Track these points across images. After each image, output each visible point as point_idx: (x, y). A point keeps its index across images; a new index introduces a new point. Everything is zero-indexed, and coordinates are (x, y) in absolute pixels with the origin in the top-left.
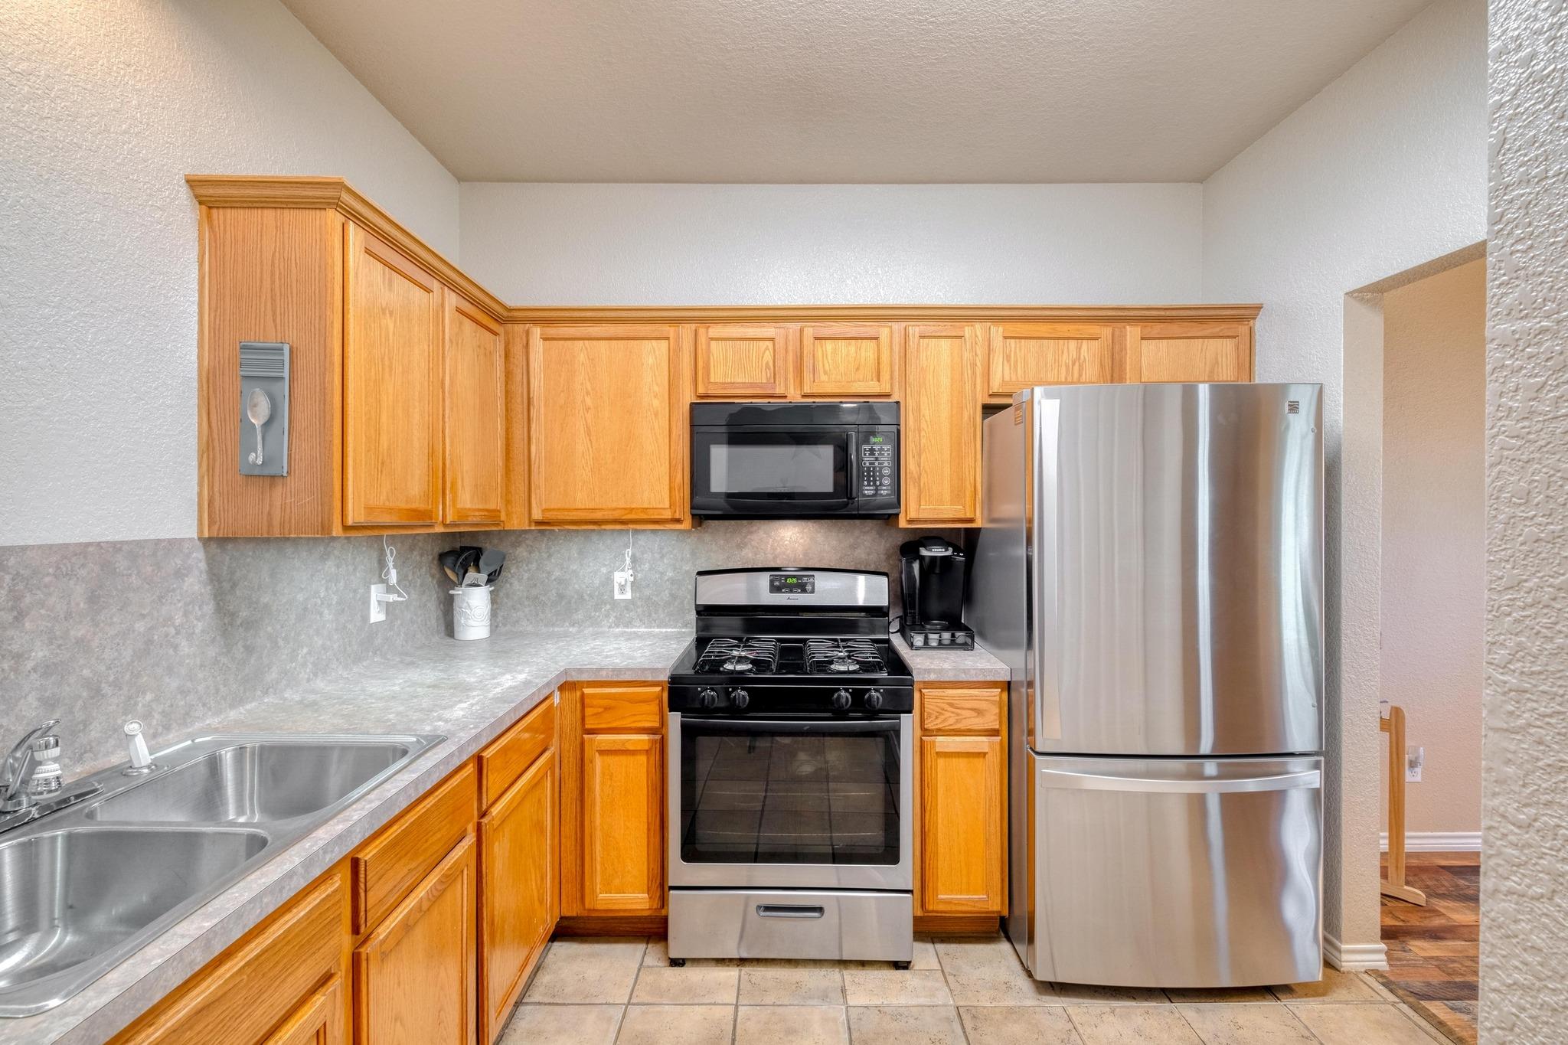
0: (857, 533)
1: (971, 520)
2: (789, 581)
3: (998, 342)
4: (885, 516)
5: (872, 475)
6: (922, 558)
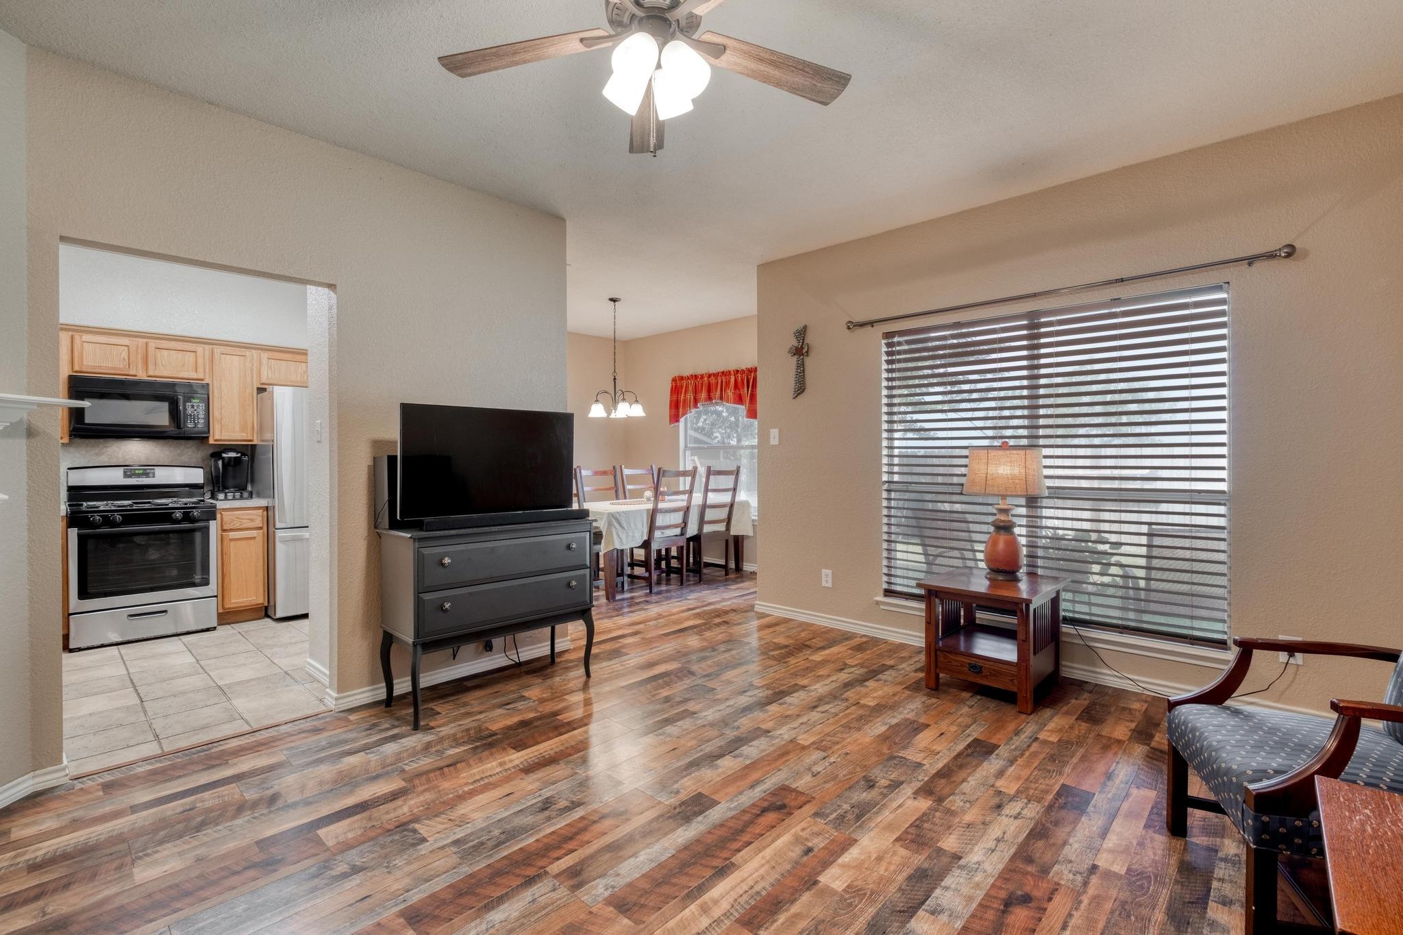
0: (182, 448)
1: (251, 441)
2: (137, 472)
3: (264, 360)
4: (201, 438)
5: (195, 418)
6: (223, 459)
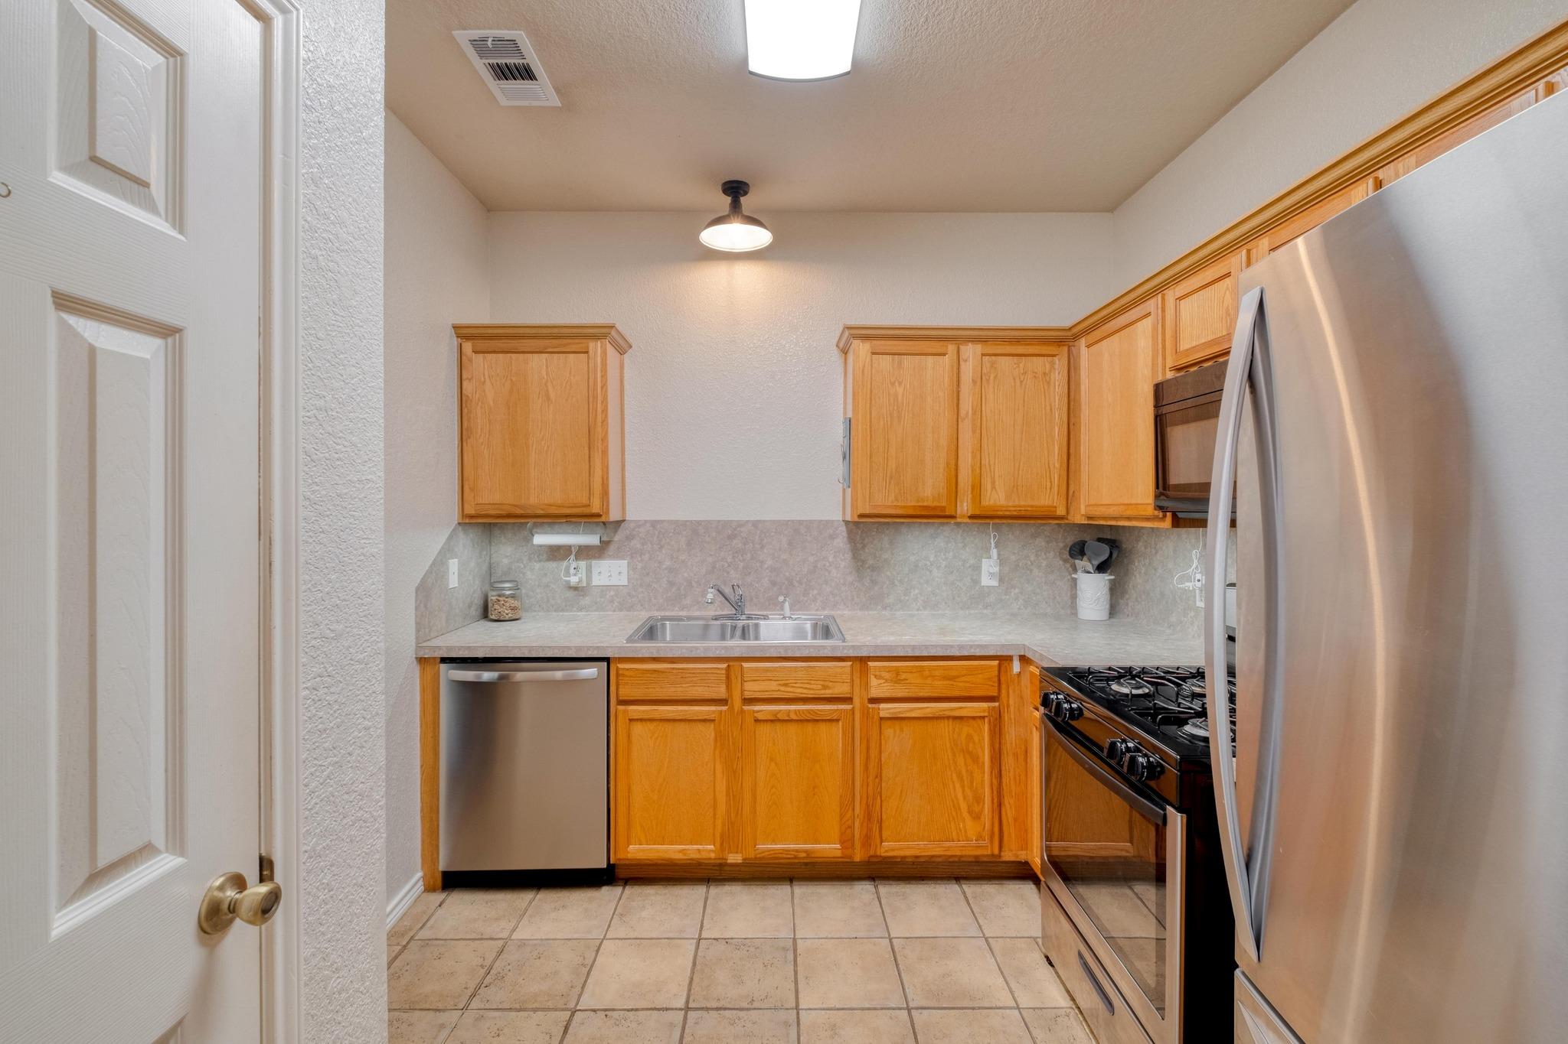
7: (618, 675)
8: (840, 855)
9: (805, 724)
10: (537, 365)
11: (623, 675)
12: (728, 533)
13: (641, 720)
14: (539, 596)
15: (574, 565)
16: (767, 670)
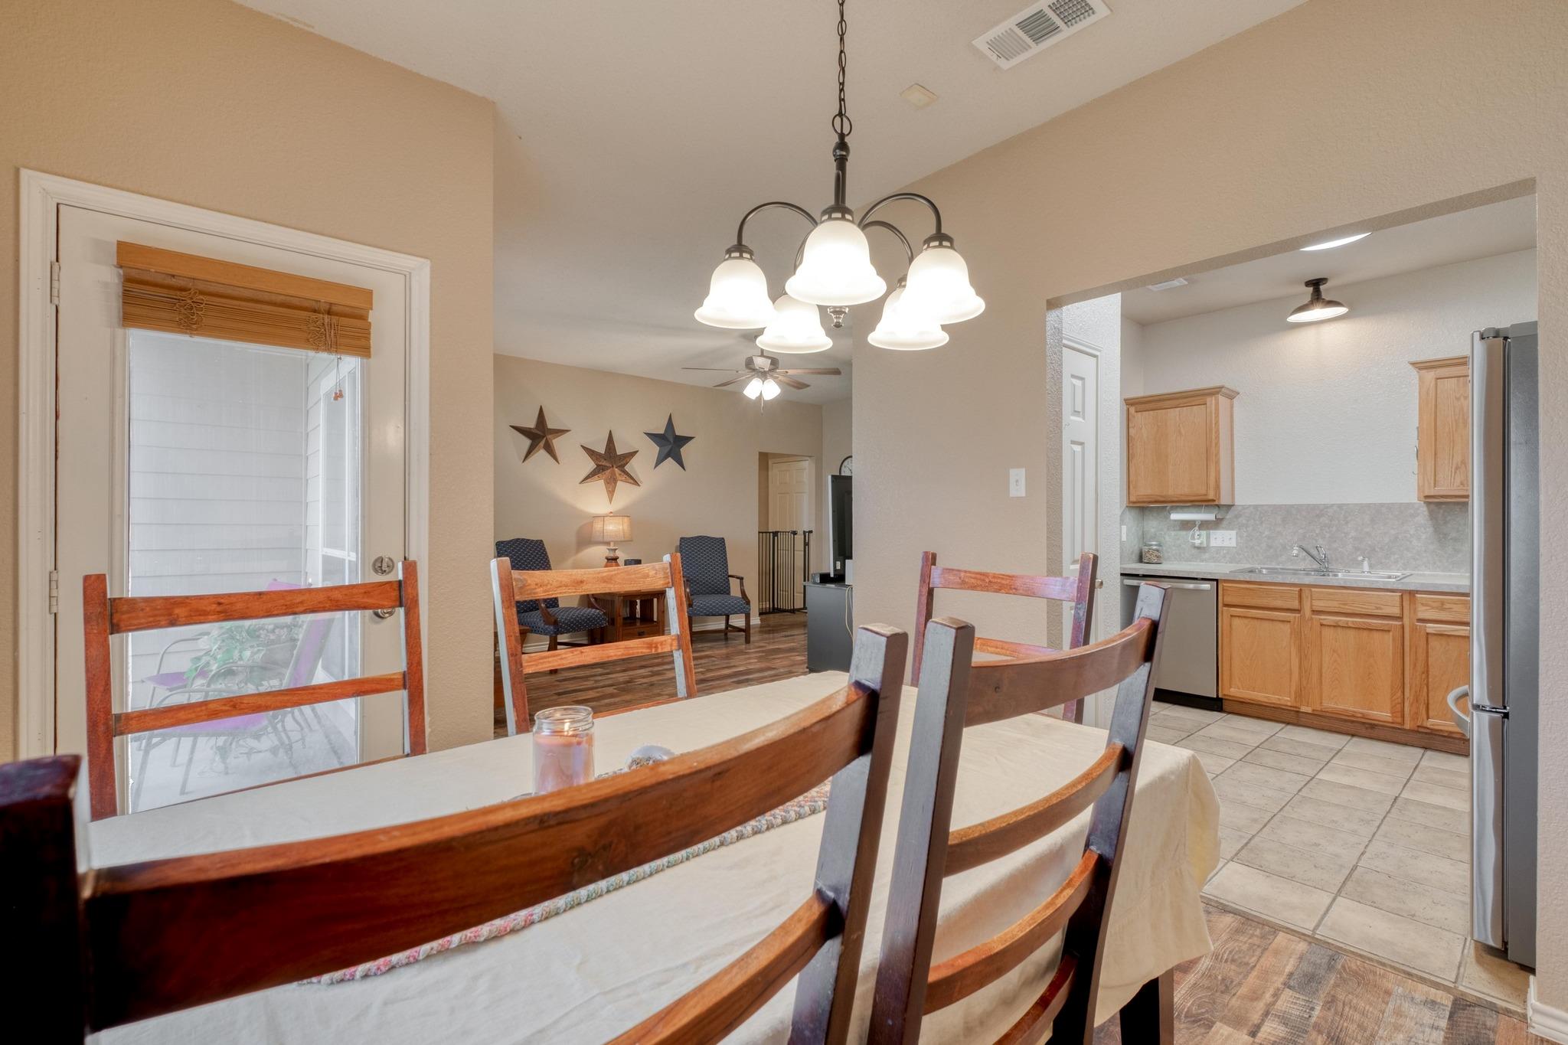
7: (1223, 590)
8: (1390, 720)
9: (1361, 631)
10: (1174, 414)
11: (1227, 590)
12: (1316, 512)
13: (1239, 617)
14: (1174, 552)
15: (1197, 533)
16: (1331, 594)
